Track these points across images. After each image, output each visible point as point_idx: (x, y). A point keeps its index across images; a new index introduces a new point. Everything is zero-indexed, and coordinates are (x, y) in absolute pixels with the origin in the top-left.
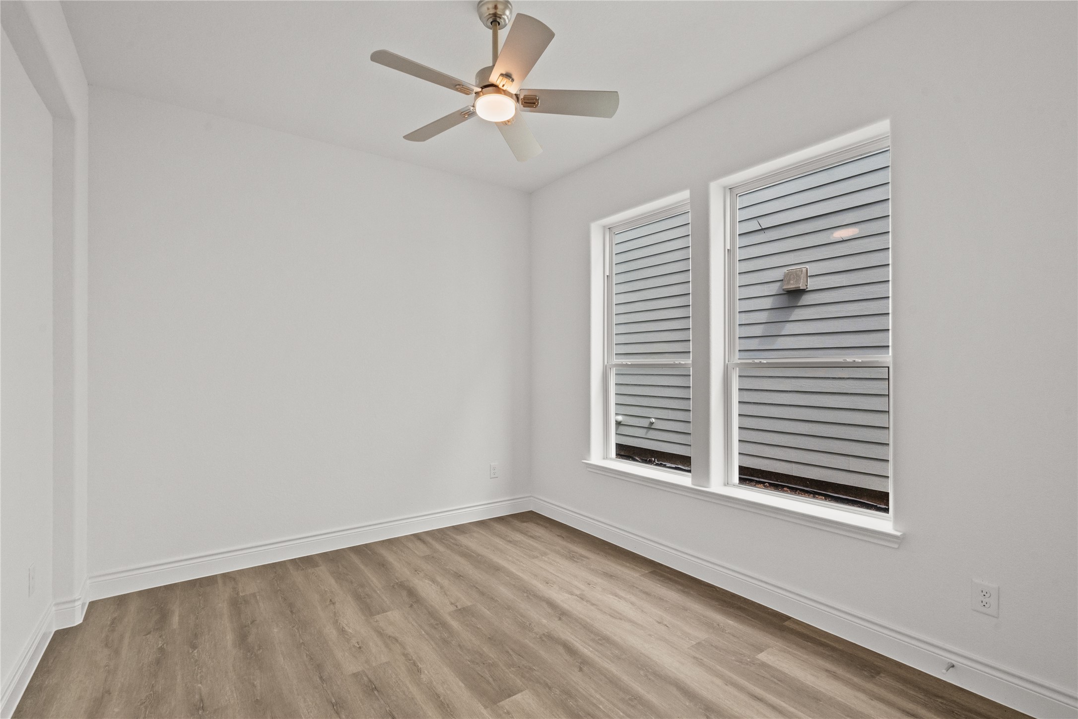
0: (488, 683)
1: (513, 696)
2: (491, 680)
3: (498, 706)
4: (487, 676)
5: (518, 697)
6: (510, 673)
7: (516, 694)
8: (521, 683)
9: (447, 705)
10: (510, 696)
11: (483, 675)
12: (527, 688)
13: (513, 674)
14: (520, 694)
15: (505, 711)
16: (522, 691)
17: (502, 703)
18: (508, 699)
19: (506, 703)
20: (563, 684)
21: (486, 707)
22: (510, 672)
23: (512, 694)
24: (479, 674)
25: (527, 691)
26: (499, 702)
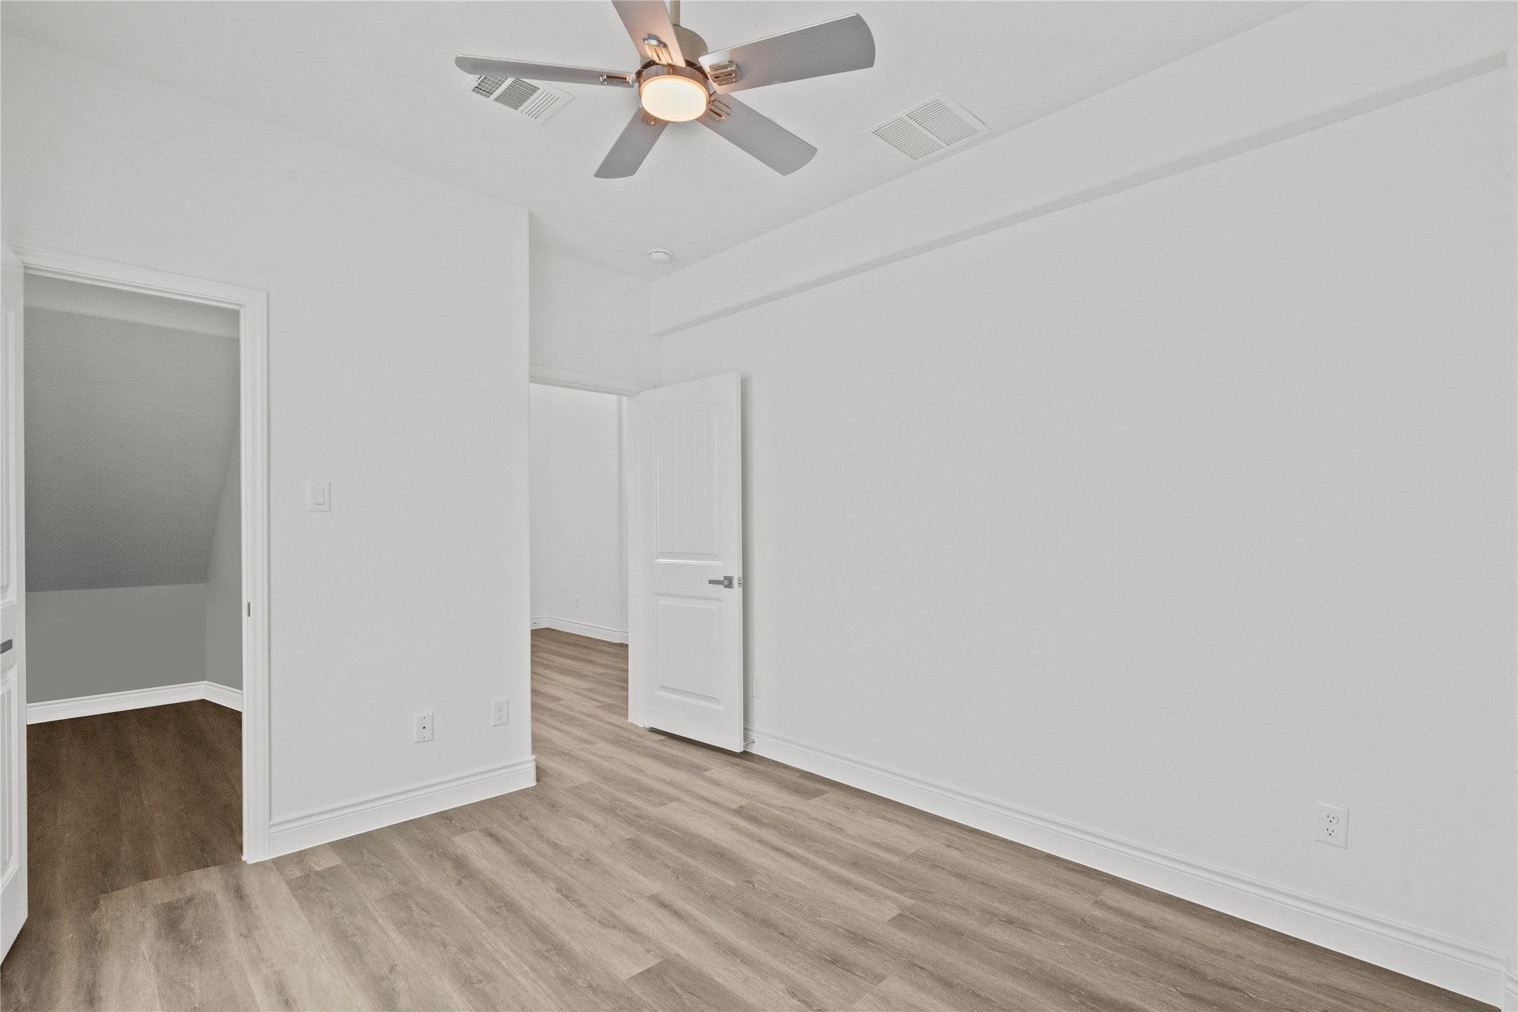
0: (681, 986)
1: (644, 971)
2: (678, 990)
3: (662, 958)
4: (685, 996)
5: (636, 970)
6: (651, 1002)
7: (640, 973)
8: (633, 989)
9: (726, 953)
10: (648, 971)
11: (693, 996)
12: (623, 984)
13: (644, 1001)
14: (634, 974)
15: (652, 953)
16: (631, 978)
17: (657, 961)
18: (650, 966)
19: (651, 961)
20: (569, 993)
21: (677, 955)
22: (650, 1005)
23: (645, 973)
24: (698, 997)
25: (624, 979)
26: (661, 963)
